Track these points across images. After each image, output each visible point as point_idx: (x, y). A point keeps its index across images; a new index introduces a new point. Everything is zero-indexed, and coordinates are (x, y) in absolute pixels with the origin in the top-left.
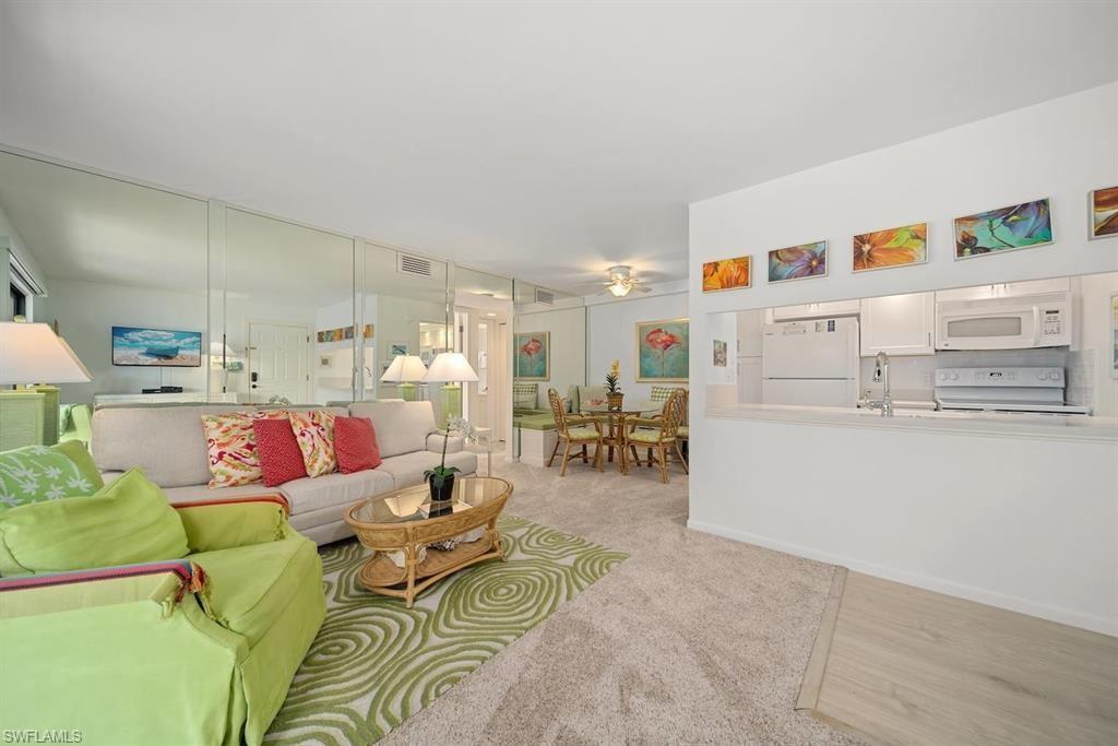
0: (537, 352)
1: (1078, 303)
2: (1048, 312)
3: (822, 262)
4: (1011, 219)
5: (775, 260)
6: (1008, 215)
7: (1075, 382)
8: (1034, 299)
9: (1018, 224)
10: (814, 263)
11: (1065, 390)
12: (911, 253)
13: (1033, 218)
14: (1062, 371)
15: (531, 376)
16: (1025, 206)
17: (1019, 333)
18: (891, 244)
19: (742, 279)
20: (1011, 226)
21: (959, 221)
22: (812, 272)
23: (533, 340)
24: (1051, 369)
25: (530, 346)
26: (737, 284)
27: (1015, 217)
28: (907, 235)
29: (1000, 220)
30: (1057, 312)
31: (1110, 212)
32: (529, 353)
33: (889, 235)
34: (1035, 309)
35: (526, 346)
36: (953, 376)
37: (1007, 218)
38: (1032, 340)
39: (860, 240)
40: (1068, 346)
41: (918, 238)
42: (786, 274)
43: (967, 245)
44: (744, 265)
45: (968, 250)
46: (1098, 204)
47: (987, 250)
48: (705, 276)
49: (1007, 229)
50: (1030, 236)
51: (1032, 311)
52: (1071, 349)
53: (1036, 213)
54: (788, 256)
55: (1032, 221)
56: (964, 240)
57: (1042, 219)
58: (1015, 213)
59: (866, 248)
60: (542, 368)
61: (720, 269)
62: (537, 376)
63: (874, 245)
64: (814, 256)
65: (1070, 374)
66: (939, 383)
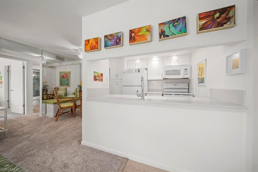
0: (66, 78)
1: (191, 67)
2: (185, 69)
3: (120, 40)
4: (175, 24)
5: (107, 39)
6: (174, 22)
7: (190, 87)
8: (183, 66)
9: (177, 26)
10: (118, 40)
11: (188, 89)
12: (146, 37)
13: (181, 24)
14: (187, 84)
15: (64, 85)
16: (179, 19)
17: (180, 75)
18: (140, 34)
19: (96, 47)
20: (175, 27)
21: (160, 24)
22: (117, 44)
23: (65, 74)
24: (185, 84)
25: (64, 76)
26: (95, 48)
27: (176, 24)
28: (144, 30)
29: (172, 25)
30: (187, 69)
31: (203, 22)
32: (64, 78)
33: (140, 29)
34: (183, 68)
35: (63, 76)
36: (167, 86)
37: (174, 24)
38: (182, 76)
39: (131, 32)
40: (189, 78)
41: (148, 31)
42: (110, 44)
43: (163, 34)
44: (97, 40)
45: (162, 36)
46: (200, 19)
47: (168, 36)
48: (85, 45)
49: (174, 28)
50: (180, 31)
51: (182, 69)
52: (189, 79)
53: (182, 22)
54: (110, 38)
55: (181, 25)
56: (162, 32)
57: (184, 24)
58: (176, 22)
59: (133, 35)
60: (68, 83)
61: (90, 42)
62: (66, 85)
63: (135, 34)
64: (118, 38)
65: (189, 85)
66: (164, 87)
